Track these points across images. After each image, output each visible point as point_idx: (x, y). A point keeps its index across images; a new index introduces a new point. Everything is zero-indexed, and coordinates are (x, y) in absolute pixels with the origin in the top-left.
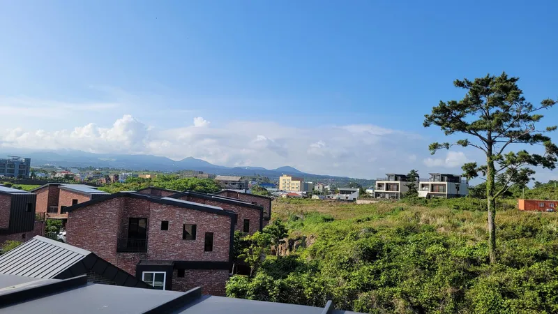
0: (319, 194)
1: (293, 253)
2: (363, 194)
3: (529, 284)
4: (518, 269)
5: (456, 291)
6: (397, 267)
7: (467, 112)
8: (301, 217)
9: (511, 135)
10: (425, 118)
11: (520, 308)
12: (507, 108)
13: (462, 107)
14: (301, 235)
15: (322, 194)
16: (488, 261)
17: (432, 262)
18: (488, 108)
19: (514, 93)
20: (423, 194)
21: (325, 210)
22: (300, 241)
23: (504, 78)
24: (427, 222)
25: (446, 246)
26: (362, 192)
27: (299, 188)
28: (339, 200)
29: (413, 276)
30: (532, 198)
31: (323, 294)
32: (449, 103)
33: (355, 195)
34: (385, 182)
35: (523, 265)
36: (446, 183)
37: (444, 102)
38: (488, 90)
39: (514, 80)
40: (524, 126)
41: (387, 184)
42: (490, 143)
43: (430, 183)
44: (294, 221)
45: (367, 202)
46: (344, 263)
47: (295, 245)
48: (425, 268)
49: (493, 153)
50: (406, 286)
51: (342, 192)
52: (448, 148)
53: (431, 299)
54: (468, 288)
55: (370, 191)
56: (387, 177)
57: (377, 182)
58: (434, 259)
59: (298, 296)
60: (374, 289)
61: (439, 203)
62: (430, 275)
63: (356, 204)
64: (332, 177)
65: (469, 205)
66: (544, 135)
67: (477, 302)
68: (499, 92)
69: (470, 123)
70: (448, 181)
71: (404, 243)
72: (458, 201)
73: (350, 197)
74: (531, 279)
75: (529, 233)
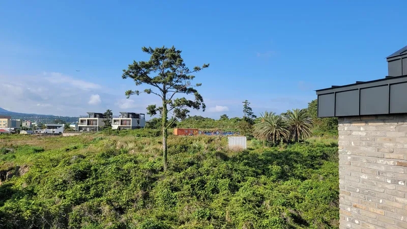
0: (27, 129)
1: (6, 182)
2: (67, 128)
3: (186, 181)
4: (180, 172)
5: (144, 193)
6: (102, 182)
7: (151, 70)
8: (11, 150)
9: (177, 87)
10: (123, 72)
11: (182, 197)
12: (174, 70)
13: (148, 66)
14: (14, 166)
15: (30, 129)
16: (162, 170)
17: (127, 175)
18: (163, 68)
19: (180, 60)
20: (115, 127)
21: (34, 143)
22: (13, 171)
23: (173, 50)
24: (122, 147)
25: (136, 162)
26: (67, 127)
27: (7, 125)
28: (47, 134)
29: (115, 187)
30: (181, 127)
31: (41, 213)
32: (140, 63)
33: (61, 130)
34: (86, 119)
35: (182, 170)
36: (131, 119)
37: (136, 62)
38: (163, 56)
39: (179, 52)
40: (184, 82)
41: (88, 120)
42: (165, 92)
43: (120, 119)
44: (5, 154)
45: (72, 135)
46: (59, 184)
47: (7, 175)
48: (123, 180)
49: (166, 98)
50: (110, 195)
51: (49, 127)
52: (138, 94)
53: (128, 201)
54: (151, 189)
55: (73, 126)
56: (88, 115)
57: (80, 119)
58: (129, 172)
59: (16, 219)
60: (85, 201)
61: (126, 133)
62: (127, 184)
63: (62, 137)
64: (38, 116)
65: (146, 133)
66: (194, 89)
67: (158, 197)
68: (171, 59)
69: (152, 78)
70: (132, 117)
71: (108, 164)
72: (140, 131)
73: (56, 131)
74: (187, 178)
75: (184, 149)
